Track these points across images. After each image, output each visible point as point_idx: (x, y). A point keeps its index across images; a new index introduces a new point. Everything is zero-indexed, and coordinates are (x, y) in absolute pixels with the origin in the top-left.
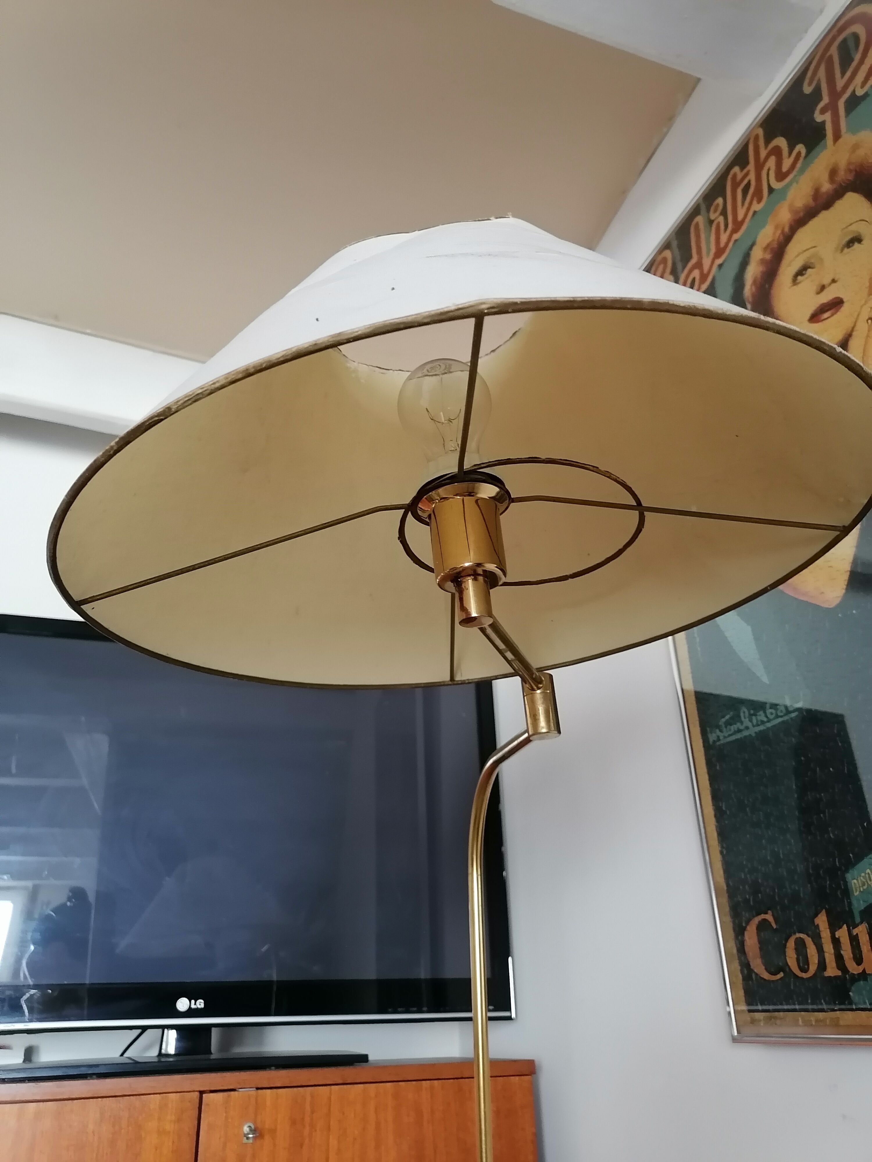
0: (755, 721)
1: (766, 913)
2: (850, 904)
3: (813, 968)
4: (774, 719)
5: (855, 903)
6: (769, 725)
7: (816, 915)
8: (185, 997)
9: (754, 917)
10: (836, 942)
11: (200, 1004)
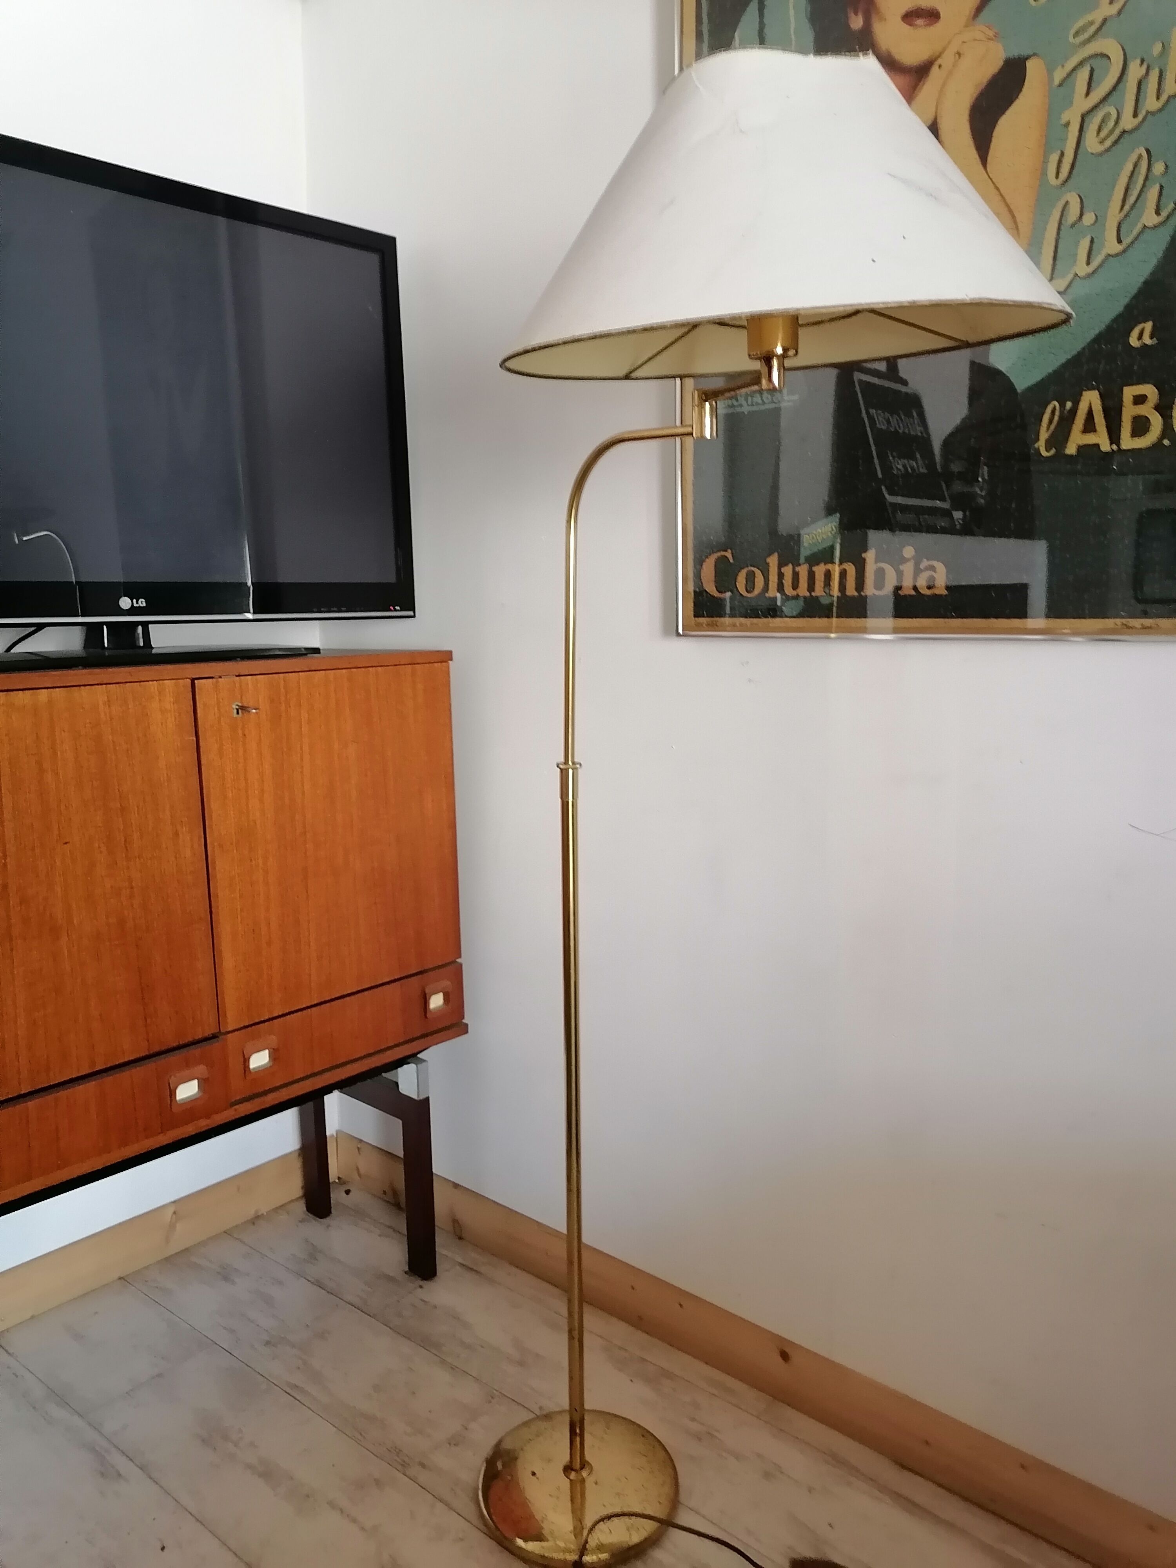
0: (750, 402)
1: (726, 551)
2: (799, 551)
3: (757, 591)
4: (769, 403)
5: (802, 550)
6: (762, 408)
7: (769, 555)
8: (128, 597)
9: (713, 553)
10: (781, 576)
11: (142, 603)
